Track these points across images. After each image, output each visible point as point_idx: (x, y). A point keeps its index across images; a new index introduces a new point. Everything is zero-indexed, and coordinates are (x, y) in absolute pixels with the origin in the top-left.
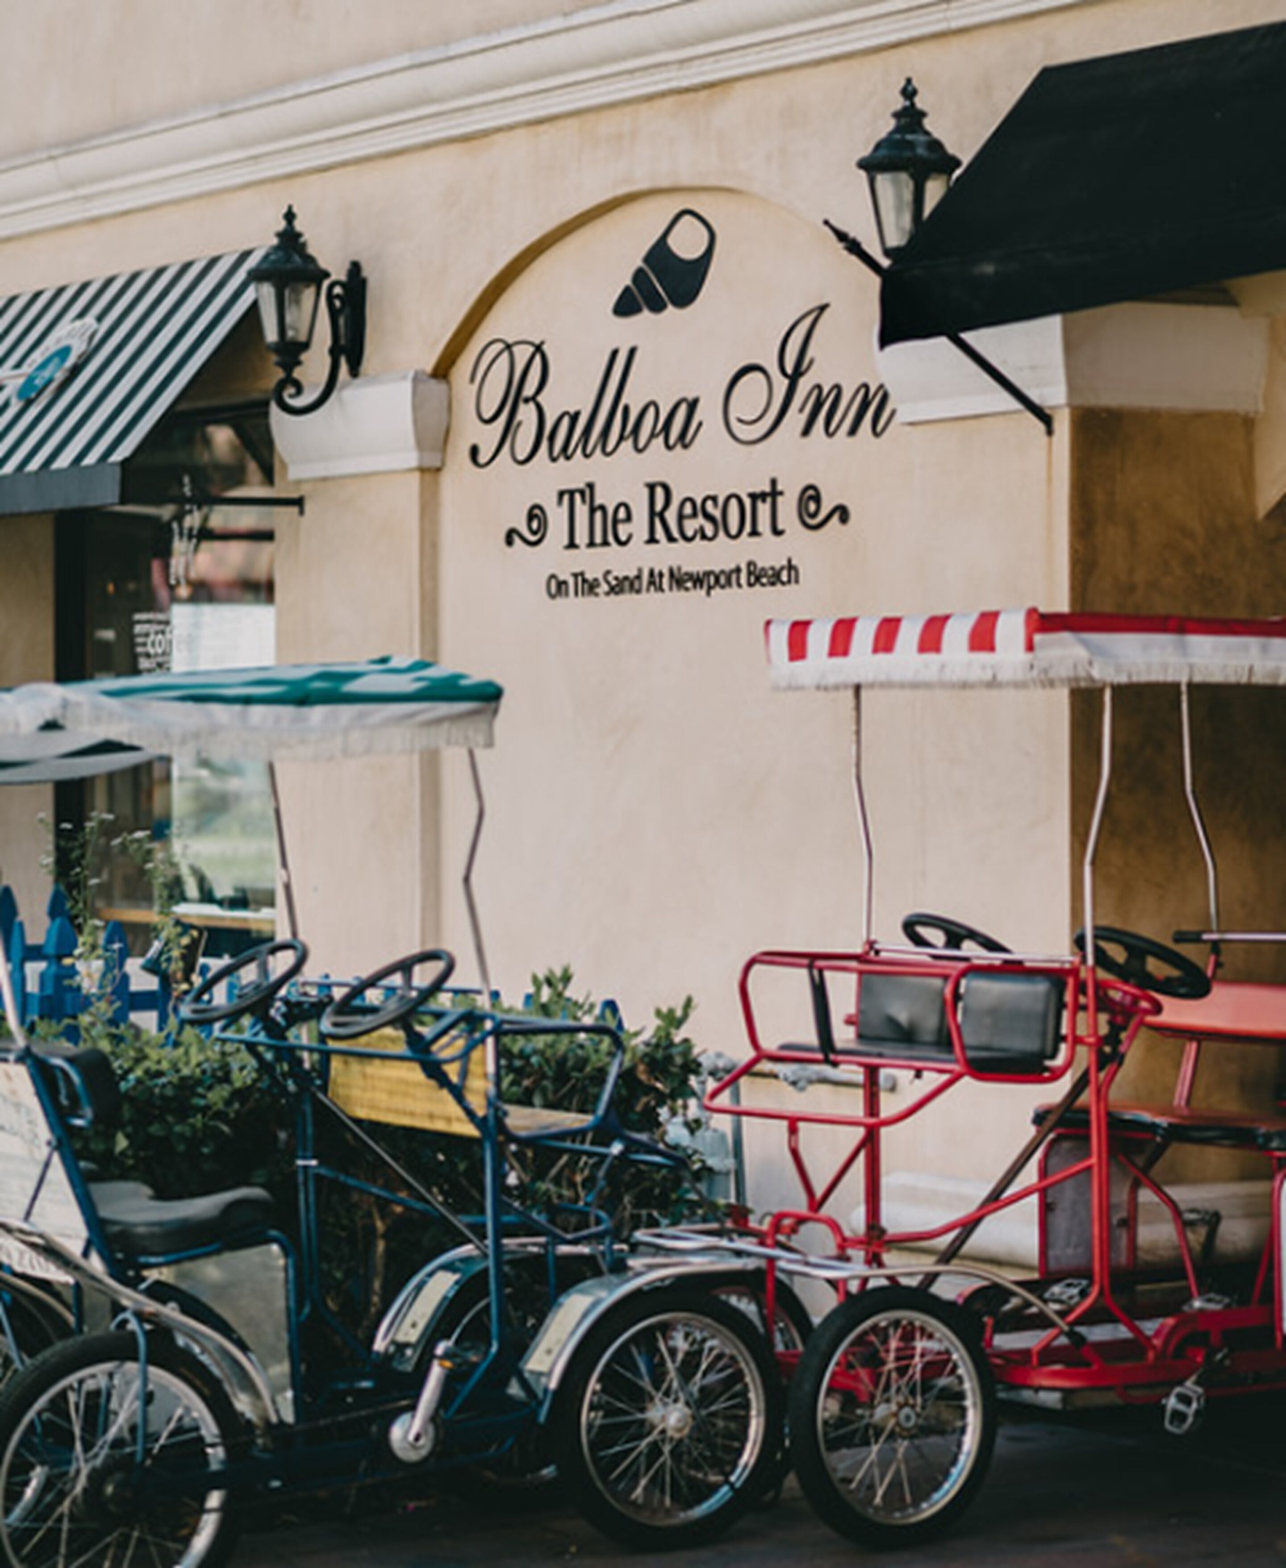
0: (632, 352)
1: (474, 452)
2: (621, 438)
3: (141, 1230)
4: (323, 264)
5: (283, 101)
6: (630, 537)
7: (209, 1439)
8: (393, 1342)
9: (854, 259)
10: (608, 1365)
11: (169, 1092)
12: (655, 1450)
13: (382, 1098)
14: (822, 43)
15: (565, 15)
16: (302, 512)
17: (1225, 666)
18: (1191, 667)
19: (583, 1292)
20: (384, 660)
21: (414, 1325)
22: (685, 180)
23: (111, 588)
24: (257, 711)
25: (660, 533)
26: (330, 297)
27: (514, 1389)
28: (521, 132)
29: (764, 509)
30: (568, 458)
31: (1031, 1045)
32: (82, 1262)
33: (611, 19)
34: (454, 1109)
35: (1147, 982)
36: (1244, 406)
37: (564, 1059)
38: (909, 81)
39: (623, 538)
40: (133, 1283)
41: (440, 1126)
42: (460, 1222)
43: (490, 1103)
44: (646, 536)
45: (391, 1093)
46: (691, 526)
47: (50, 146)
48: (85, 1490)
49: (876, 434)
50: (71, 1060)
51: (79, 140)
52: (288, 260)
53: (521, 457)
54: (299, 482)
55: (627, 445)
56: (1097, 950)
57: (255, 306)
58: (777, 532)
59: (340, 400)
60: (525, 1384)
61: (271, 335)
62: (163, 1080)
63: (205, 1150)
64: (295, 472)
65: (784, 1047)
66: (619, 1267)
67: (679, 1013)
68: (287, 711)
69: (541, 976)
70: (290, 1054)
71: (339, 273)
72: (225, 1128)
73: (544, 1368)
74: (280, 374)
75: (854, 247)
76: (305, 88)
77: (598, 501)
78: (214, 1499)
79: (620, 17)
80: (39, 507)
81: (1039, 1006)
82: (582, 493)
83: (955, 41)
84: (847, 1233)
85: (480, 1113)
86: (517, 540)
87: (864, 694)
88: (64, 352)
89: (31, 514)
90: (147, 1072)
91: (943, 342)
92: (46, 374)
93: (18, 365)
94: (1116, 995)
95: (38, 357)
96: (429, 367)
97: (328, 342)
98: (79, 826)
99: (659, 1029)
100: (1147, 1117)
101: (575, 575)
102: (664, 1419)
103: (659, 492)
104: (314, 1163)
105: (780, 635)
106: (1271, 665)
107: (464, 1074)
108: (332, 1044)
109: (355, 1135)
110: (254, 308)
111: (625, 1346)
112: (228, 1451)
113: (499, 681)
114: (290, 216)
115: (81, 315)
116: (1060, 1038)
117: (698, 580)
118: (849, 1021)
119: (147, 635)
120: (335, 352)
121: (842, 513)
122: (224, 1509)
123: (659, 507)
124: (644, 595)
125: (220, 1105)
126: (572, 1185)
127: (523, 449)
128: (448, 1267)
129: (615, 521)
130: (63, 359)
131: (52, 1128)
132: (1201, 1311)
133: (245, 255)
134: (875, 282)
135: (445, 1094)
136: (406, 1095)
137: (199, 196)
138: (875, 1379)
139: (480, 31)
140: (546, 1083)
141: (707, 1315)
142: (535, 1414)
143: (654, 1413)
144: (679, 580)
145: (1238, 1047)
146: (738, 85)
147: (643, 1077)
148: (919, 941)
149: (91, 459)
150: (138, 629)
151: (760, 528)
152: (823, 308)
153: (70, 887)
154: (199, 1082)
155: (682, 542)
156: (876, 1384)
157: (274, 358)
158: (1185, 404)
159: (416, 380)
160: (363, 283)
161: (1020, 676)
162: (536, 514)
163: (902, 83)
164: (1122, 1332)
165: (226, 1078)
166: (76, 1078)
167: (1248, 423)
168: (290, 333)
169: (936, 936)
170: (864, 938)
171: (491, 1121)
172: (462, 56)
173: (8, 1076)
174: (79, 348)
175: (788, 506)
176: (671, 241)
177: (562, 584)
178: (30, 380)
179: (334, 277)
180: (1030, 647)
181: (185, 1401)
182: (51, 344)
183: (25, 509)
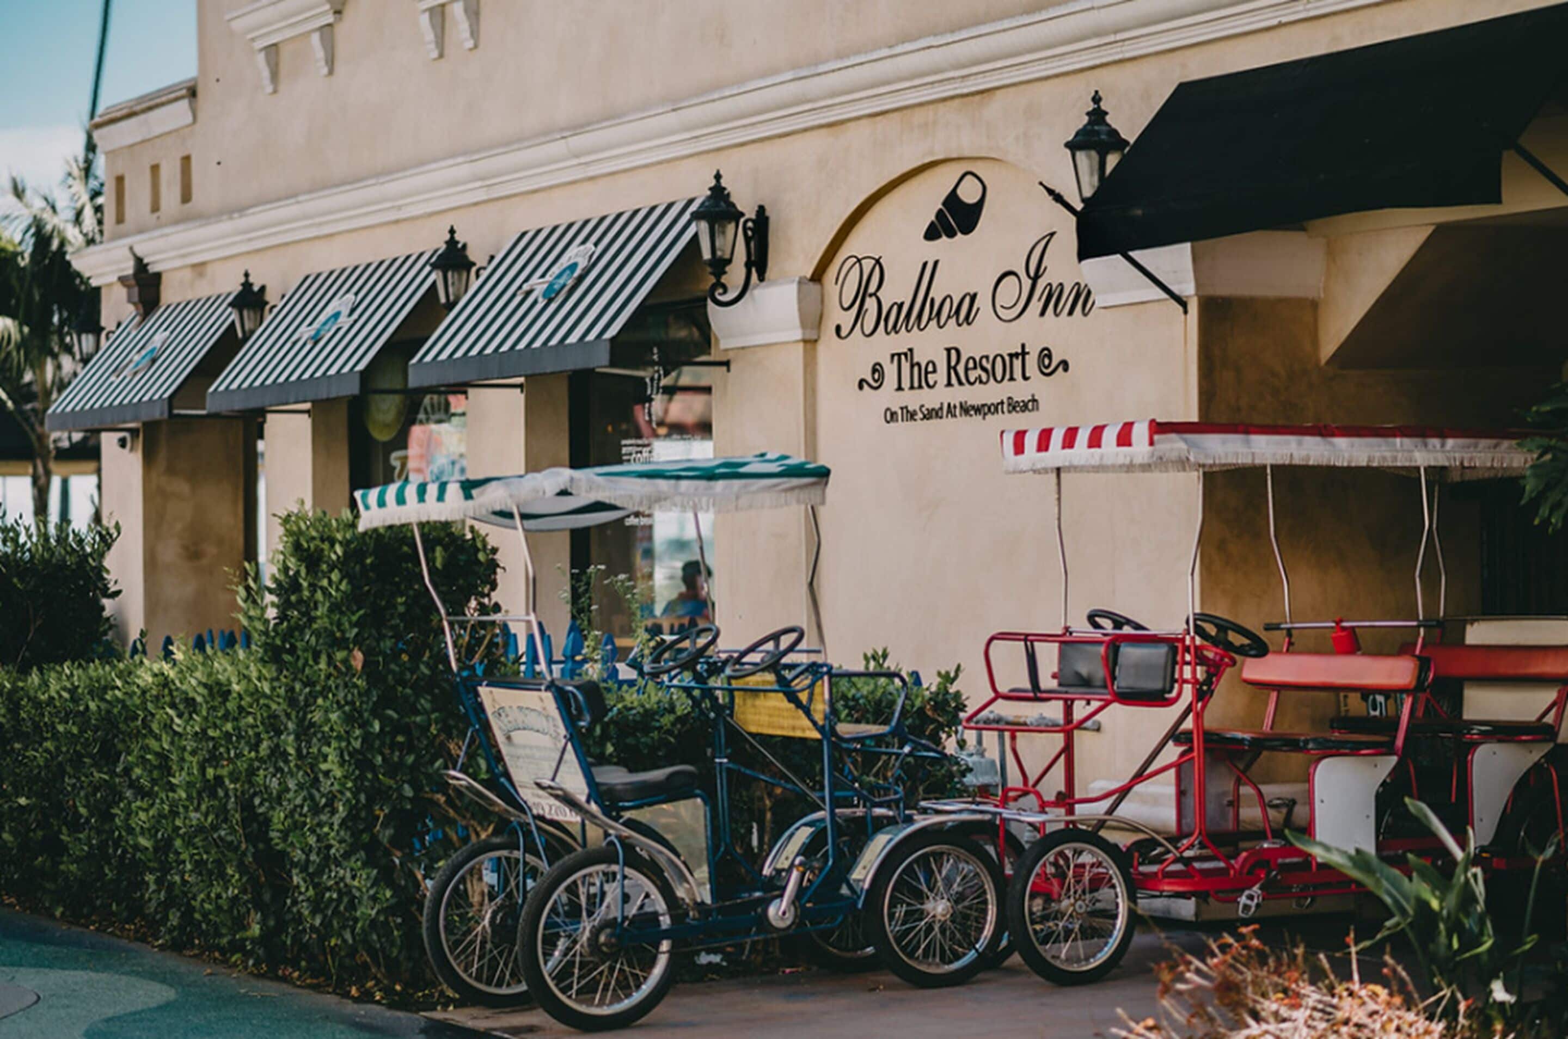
0: (936, 263)
1: (838, 329)
2: (930, 319)
3: (619, 787)
4: (740, 208)
5: (714, 101)
6: (936, 383)
7: (661, 911)
8: (775, 869)
9: (1059, 206)
10: (900, 875)
11: (638, 718)
12: (930, 928)
13: (765, 719)
14: (1049, 65)
15: (890, 47)
16: (728, 370)
17: (1274, 454)
18: (1253, 454)
19: (887, 833)
20: (763, 455)
21: (787, 858)
22: (967, 153)
23: (610, 428)
24: (684, 484)
25: (954, 380)
26: (745, 229)
27: (845, 890)
28: (864, 122)
29: (1017, 363)
30: (897, 332)
31: (1158, 685)
32: (586, 806)
33: (918, 50)
34: (807, 723)
35: (1229, 646)
36: (1311, 295)
37: (880, 701)
38: (1097, 92)
39: (931, 383)
40: (616, 819)
41: (798, 734)
42: (814, 796)
43: (826, 718)
44: (945, 382)
45: (770, 716)
46: (973, 375)
47: (562, 130)
48: (589, 939)
49: (1085, 315)
50: (577, 687)
51: (582, 126)
52: (717, 205)
53: (867, 332)
54: (726, 350)
55: (933, 323)
56: (1196, 626)
57: (696, 236)
58: (1025, 378)
59: (752, 295)
60: (850, 887)
61: (707, 255)
62: (634, 712)
63: (660, 753)
64: (723, 345)
65: (1012, 690)
66: (909, 820)
67: (952, 675)
68: (702, 484)
69: (869, 655)
70: (708, 693)
71: (750, 213)
72: (672, 740)
73: (861, 877)
74: (713, 280)
75: (1058, 198)
76: (727, 93)
77: (915, 360)
78: (665, 946)
79: (924, 49)
80: (558, 369)
81: (1162, 661)
82: (906, 354)
83: (1129, 65)
84: (1046, 798)
85: (821, 723)
86: (865, 386)
87: (1063, 475)
88: (573, 267)
89: (552, 373)
90: (625, 707)
91: (1119, 256)
92: (561, 281)
93: (543, 276)
94: (1210, 655)
95: (556, 270)
96: (809, 275)
97: (744, 259)
98: (583, 572)
99: (940, 684)
100: (1239, 735)
101: (902, 409)
102: (934, 909)
103: (953, 352)
104: (725, 760)
105: (1009, 439)
106: (1304, 453)
107: (811, 699)
108: (735, 684)
109: (751, 745)
110: (695, 238)
111: (910, 864)
112: (672, 917)
113: (828, 465)
114: (718, 177)
115: (584, 242)
116: (1174, 681)
117: (978, 410)
118: (1054, 676)
119: (630, 454)
120: (748, 265)
121: (1065, 365)
122: (671, 952)
123: (953, 363)
124: (944, 420)
125: (669, 726)
126: (885, 779)
127: (868, 328)
128: (806, 825)
129: (927, 373)
130: (573, 272)
131: (567, 729)
132: (1268, 849)
133: (690, 202)
134: (1073, 219)
135: (800, 712)
136: (779, 716)
137: (660, 163)
138: (1062, 886)
139: (840, 56)
140: (868, 716)
141: (962, 847)
142: (855, 903)
143: (929, 906)
144: (966, 410)
145: (1303, 694)
146: (998, 92)
147: (930, 713)
148: (1097, 626)
149: (591, 337)
150: (624, 450)
151: (1015, 376)
152: (1052, 234)
153: (580, 611)
154: (655, 713)
155: (967, 386)
156: (1062, 888)
157: (709, 269)
158: (1272, 293)
159: (800, 283)
160: (767, 219)
161: (1146, 461)
162: (877, 369)
163: (1093, 94)
164: (1222, 865)
165: (672, 710)
166: (580, 697)
167: (1314, 305)
168: (719, 253)
169: (1107, 623)
170: (1063, 625)
171: (827, 728)
172: (826, 73)
173: (541, 700)
174: (583, 263)
175: (1032, 361)
176: (959, 192)
177: (893, 414)
178: (551, 285)
179: (747, 216)
180: (1152, 443)
181: (646, 889)
182: (564, 262)
183: (548, 371)
